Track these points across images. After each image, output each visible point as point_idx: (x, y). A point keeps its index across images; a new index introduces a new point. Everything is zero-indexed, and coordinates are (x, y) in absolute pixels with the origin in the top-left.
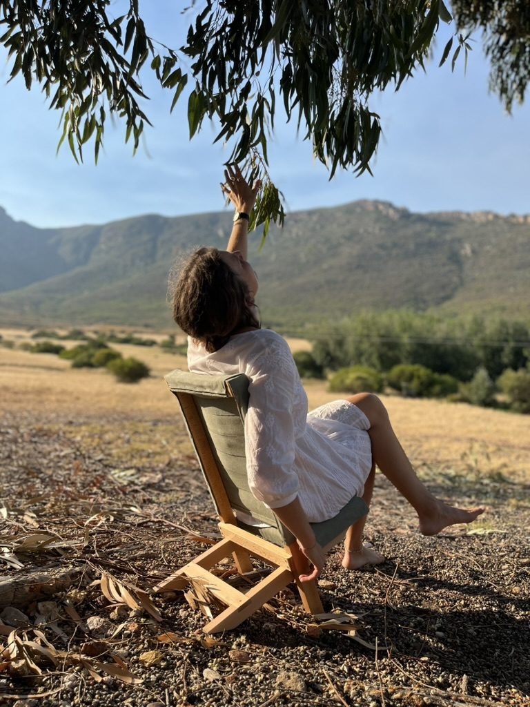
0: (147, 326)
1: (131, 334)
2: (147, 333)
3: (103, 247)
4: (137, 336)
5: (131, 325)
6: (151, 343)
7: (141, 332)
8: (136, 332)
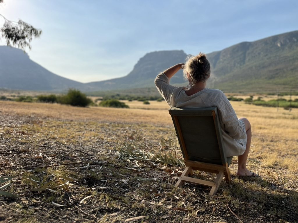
0: (240, 92)
1: (232, 96)
2: (240, 95)
3: (221, 60)
4: (235, 97)
5: (233, 92)
6: (241, 100)
7: (237, 95)
8: (235, 95)
